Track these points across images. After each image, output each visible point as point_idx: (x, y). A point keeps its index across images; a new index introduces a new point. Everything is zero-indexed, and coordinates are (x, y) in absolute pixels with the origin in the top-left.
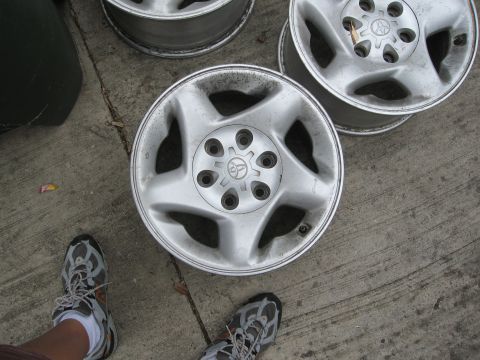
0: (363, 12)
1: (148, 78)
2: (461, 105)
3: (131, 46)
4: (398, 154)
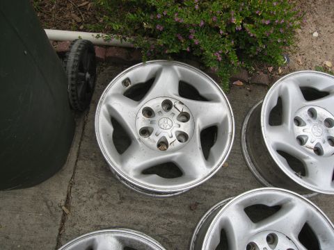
0: (266, 245)
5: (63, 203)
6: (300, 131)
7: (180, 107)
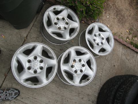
0: (78, 61)
1: (38, 37)
2: (82, 91)
3: (41, 30)
4: (64, 89)
5: (25, 37)
6: (95, 38)
7: (67, 21)
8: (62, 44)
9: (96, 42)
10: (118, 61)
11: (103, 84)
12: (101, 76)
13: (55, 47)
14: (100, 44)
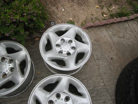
0: (56, 99)
6: (59, 49)
7: (8, 58)
8: (27, 87)
9: (64, 53)
10: (113, 49)
11: (114, 93)
12: (104, 86)
13: (21, 98)
14: (72, 51)
